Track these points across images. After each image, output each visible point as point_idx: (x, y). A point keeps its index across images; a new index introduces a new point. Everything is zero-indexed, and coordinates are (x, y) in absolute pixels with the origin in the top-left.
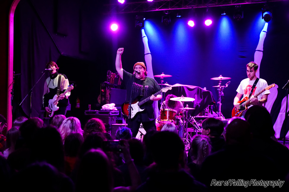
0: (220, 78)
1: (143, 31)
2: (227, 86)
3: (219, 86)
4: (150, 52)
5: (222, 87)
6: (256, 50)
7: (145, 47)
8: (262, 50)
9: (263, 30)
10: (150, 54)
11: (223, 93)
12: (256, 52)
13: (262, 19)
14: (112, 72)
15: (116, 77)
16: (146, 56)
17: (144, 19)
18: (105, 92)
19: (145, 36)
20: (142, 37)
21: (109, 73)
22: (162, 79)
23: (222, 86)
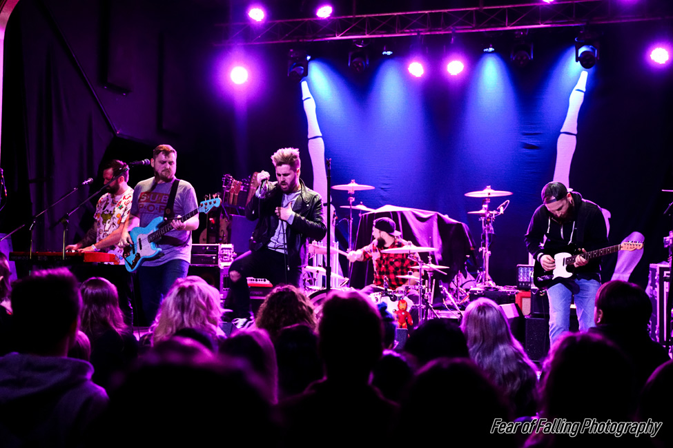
0: (488, 192)
1: (304, 85)
2: (502, 211)
3: (483, 211)
4: (321, 135)
5: (492, 214)
6: (562, 131)
7: (309, 121)
8: (576, 132)
9: (576, 88)
10: (321, 139)
11: (492, 228)
12: (562, 135)
13: (577, 61)
14: (234, 178)
15: (242, 189)
16: (311, 144)
17: (309, 58)
18: (217, 224)
19: (310, 96)
20: (303, 98)
21: (226, 180)
22: (351, 195)
23: (491, 212)
